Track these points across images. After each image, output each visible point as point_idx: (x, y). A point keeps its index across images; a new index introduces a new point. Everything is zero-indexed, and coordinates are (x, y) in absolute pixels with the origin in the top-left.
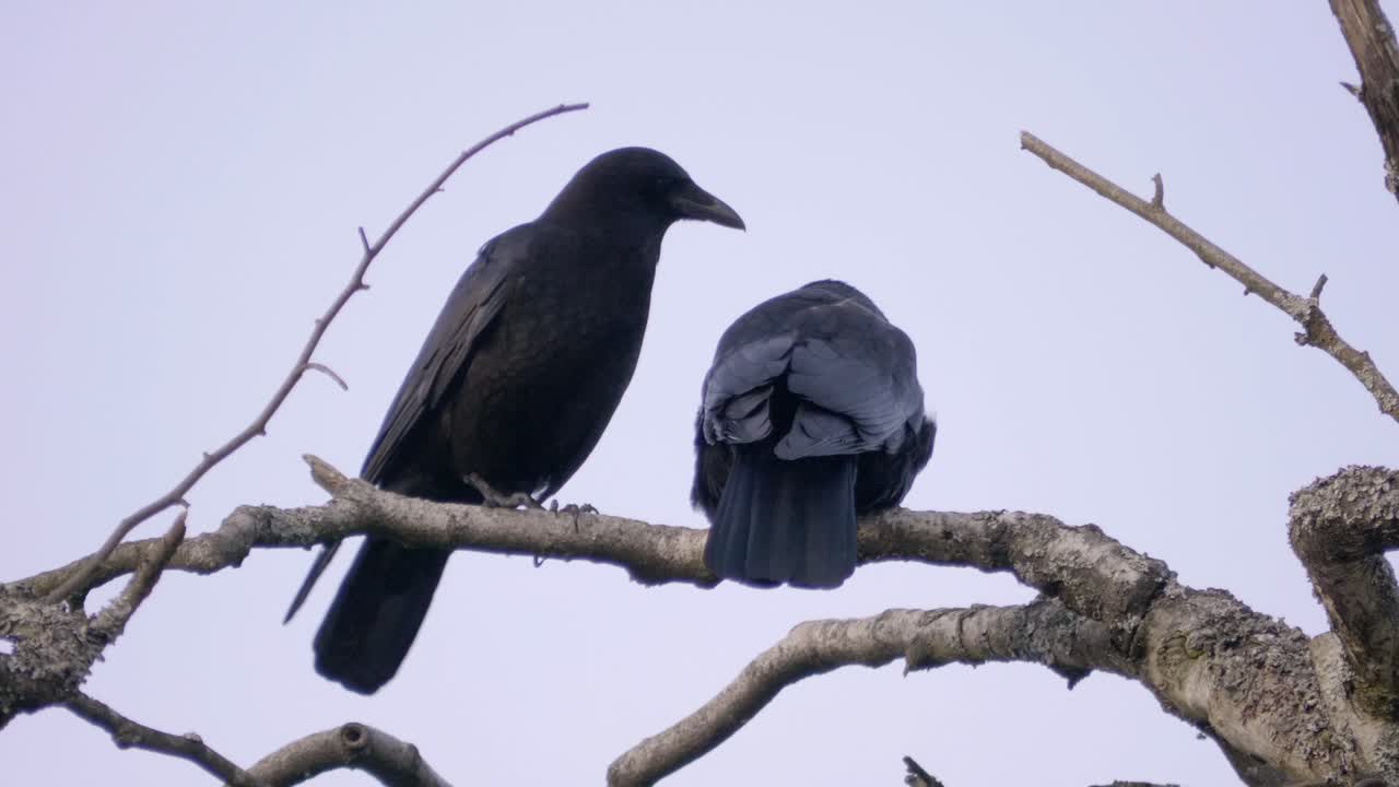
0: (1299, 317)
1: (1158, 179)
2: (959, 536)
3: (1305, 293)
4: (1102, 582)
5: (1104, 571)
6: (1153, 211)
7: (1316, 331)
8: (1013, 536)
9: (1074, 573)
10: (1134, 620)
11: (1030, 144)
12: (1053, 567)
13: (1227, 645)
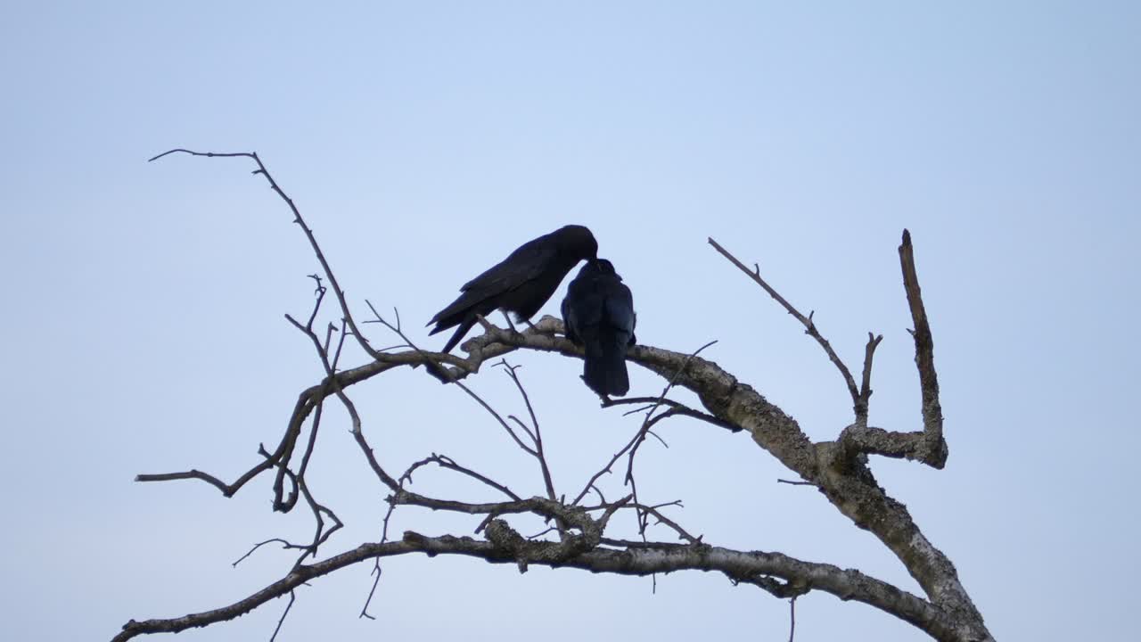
0: (808, 326)
1: (757, 265)
2: (674, 362)
3: (807, 316)
4: (719, 384)
5: (720, 381)
6: (756, 277)
7: (812, 330)
8: (692, 366)
9: (711, 380)
10: (727, 397)
11: (711, 242)
12: (703, 377)
13: (761, 414)
